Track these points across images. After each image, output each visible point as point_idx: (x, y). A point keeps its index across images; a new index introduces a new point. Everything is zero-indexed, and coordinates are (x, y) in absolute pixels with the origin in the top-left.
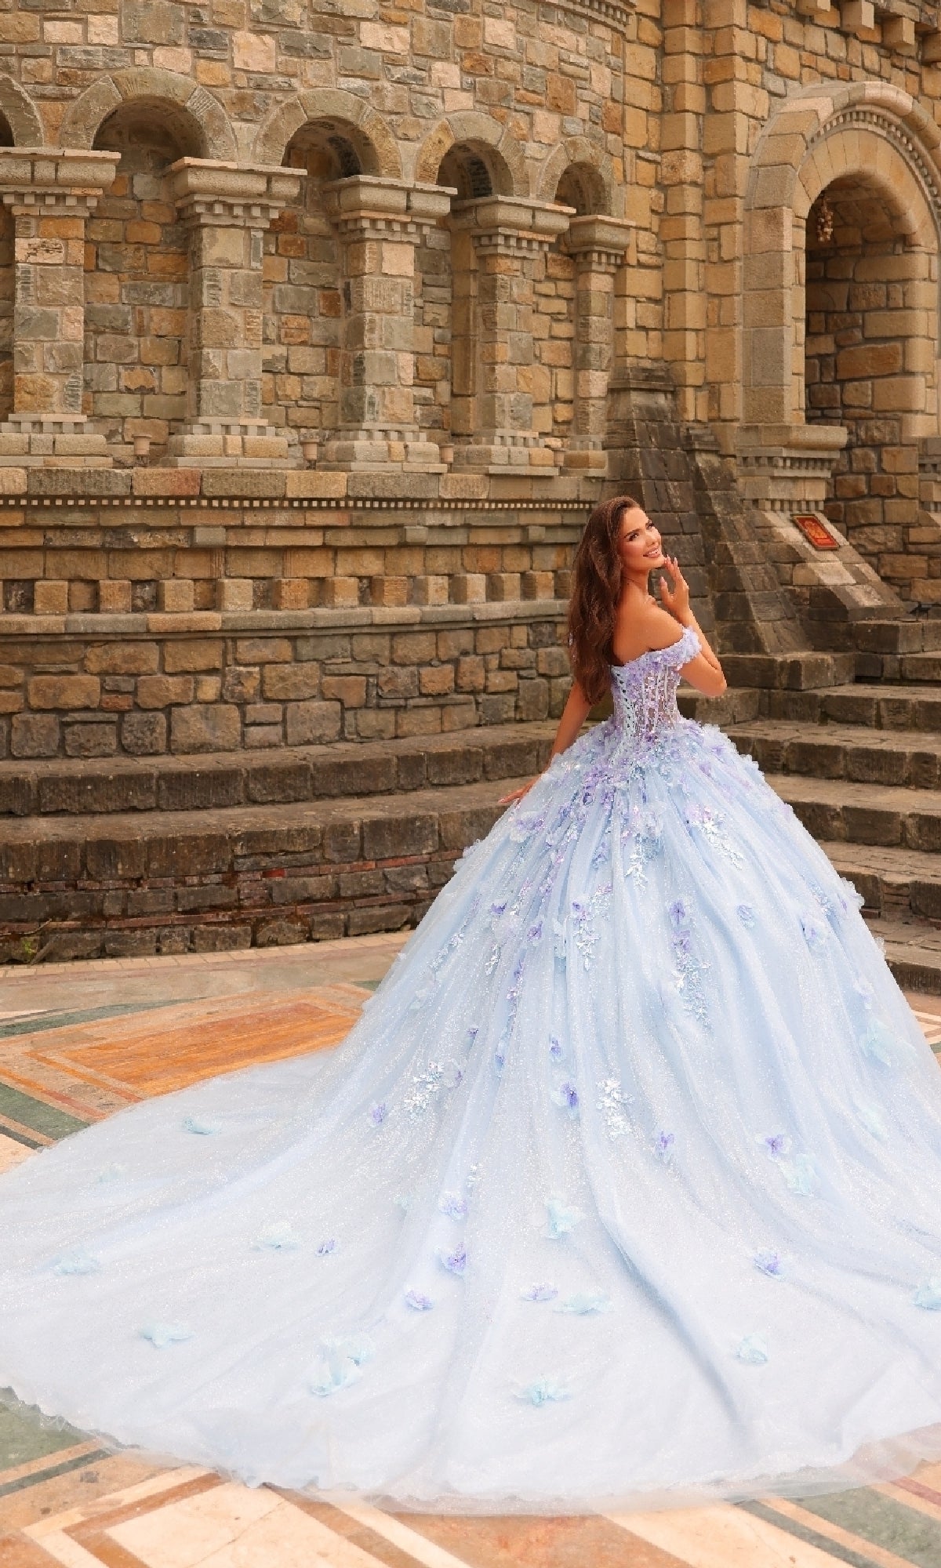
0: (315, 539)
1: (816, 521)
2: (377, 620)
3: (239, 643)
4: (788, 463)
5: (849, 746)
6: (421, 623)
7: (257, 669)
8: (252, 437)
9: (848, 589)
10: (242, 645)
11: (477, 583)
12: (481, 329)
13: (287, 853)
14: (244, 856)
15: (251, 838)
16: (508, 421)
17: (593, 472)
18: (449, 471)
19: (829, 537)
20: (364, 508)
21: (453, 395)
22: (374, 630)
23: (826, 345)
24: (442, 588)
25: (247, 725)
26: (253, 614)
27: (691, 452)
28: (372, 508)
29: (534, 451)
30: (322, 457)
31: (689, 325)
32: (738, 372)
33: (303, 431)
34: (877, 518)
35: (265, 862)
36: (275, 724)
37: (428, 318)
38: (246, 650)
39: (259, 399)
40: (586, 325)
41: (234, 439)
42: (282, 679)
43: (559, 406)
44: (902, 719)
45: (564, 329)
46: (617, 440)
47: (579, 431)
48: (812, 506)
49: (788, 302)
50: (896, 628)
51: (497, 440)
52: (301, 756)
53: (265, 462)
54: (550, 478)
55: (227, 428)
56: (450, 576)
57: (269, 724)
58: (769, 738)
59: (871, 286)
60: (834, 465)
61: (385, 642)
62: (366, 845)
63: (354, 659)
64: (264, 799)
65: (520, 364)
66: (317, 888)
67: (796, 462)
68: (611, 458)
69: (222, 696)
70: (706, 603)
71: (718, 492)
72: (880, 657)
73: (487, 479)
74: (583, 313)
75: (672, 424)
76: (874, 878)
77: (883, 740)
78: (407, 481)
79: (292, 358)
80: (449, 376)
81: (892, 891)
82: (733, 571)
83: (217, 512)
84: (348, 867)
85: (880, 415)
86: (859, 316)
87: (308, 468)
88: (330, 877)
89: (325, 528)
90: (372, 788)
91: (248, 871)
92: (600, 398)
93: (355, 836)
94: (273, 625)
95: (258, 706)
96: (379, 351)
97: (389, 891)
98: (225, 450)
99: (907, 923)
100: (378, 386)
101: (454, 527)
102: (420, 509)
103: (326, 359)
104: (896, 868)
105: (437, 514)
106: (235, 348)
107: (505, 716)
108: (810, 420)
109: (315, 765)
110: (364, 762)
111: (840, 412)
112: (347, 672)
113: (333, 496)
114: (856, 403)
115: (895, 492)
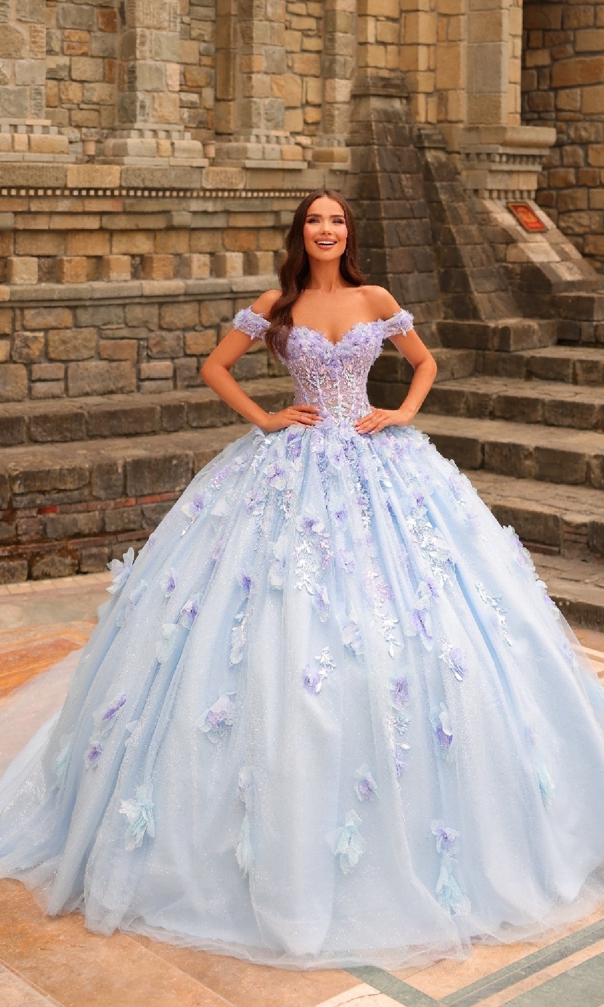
0: (93, 223)
1: (528, 209)
2: (147, 292)
3: (26, 312)
4: (504, 159)
5: (547, 398)
6: (185, 294)
7: (41, 334)
8: (37, 135)
9: (553, 266)
10: (29, 314)
11: (235, 260)
12: (240, 43)
13: (60, 491)
14: (22, 494)
15: (28, 477)
16: (263, 123)
17: (337, 166)
18: (212, 165)
19: (539, 221)
20: (135, 196)
21: (217, 100)
22: (144, 300)
23: (542, 58)
24: (205, 265)
25: (34, 381)
26: (38, 287)
27: (422, 149)
28: (143, 196)
29: (285, 147)
30: (100, 152)
31: (421, 40)
32: (463, 81)
33: (84, 130)
34: (583, 204)
35: (40, 500)
36: (58, 380)
37: (194, 33)
38: (31, 317)
39: (44, 102)
40: (332, 40)
41: (21, 137)
42: (64, 342)
43: (309, 109)
44: (594, 377)
45: (313, 44)
46: (358, 139)
47: (326, 131)
48: (525, 195)
49: (506, 21)
50: (591, 300)
51: (253, 138)
52: (78, 405)
53: (47, 157)
54: (299, 171)
55: (15, 127)
56: (212, 254)
57: (53, 380)
58: (481, 392)
59: (582, 7)
60: (544, 160)
61: (155, 310)
62: (129, 483)
63: (126, 324)
64: (45, 439)
65: (274, 73)
66: (87, 524)
67: (512, 158)
68: (353, 154)
69: (11, 356)
70: (432, 277)
71: (444, 183)
72: (578, 323)
73: (244, 172)
74: (330, 29)
75: (407, 126)
76: (555, 518)
77: (577, 394)
78: (173, 173)
79: (73, 67)
80: (213, 83)
81: (570, 530)
82: (455, 251)
83: (6, 199)
84: (112, 504)
85: (588, 118)
86: (571, 33)
87: (87, 162)
88: (97, 513)
89: (102, 214)
90: (139, 431)
91: (25, 508)
92: (344, 103)
93: (119, 474)
94: (55, 297)
95: (43, 365)
96: (150, 62)
97: (145, 526)
98: (13, 147)
99: (584, 561)
100: (147, 91)
101: (215, 213)
102: (185, 197)
103: (104, 69)
104: (577, 507)
105: (200, 202)
106: (22, 58)
107: (259, 372)
108: (526, 120)
109: (89, 412)
110: (132, 410)
111: (553, 115)
112: (121, 335)
113: (108, 186)
114: (568, 108)
115: (598, 183)
